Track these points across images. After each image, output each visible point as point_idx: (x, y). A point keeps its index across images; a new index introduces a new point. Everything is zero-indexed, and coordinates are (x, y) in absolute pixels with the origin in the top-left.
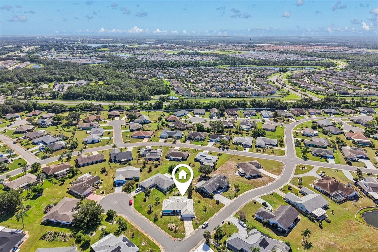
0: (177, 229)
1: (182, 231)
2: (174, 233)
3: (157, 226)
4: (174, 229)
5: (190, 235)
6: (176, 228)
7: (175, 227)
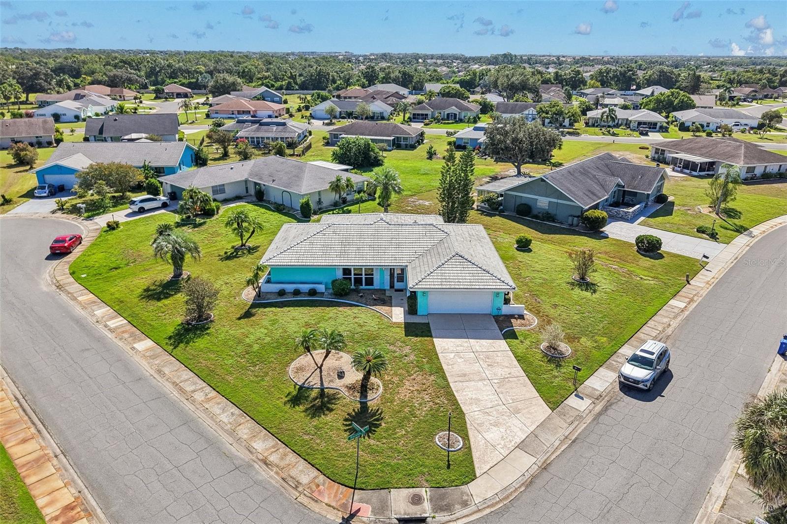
0: (374, 399)
1: (434, 414)
2: (343, 441)
3: (186, 374)
4: (350, 402)
5: (526, 463)
6: (364, 388)
7: (354, 376)
